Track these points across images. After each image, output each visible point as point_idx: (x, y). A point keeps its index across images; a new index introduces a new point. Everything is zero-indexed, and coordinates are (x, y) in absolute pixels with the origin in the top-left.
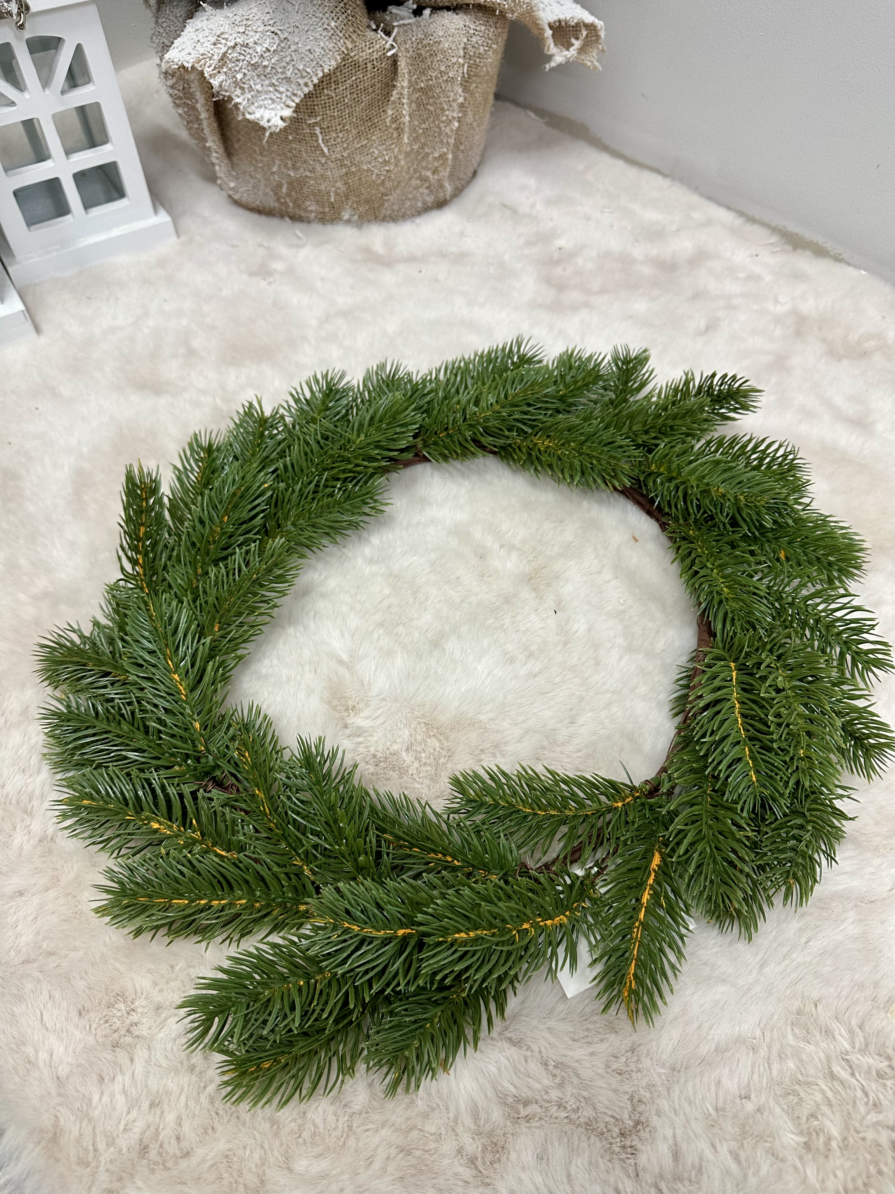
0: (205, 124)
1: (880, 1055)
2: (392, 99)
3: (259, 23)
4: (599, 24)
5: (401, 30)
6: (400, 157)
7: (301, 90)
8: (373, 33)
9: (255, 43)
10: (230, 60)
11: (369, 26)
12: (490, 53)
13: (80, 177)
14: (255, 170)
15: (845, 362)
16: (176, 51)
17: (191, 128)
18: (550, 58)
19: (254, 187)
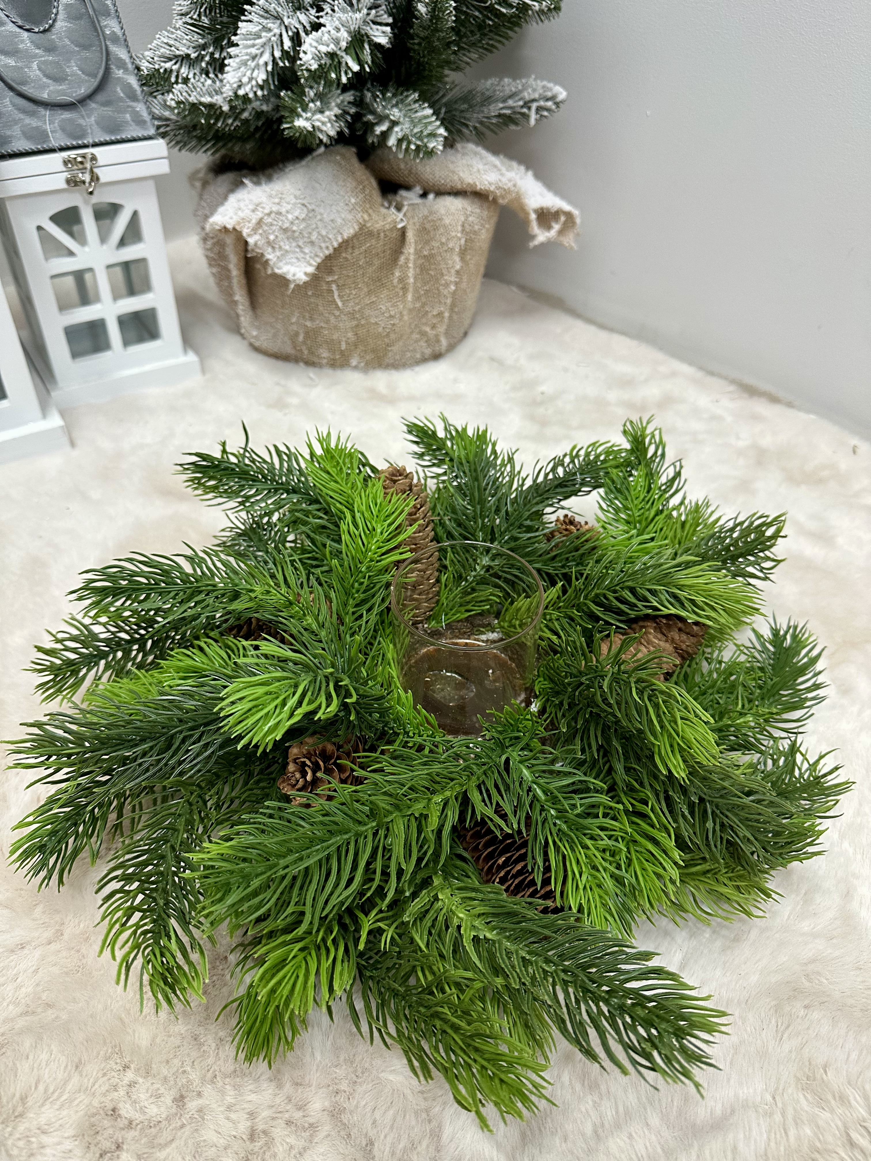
2: (400, 263)
4: (576, 212)
5: (410, 207)
6: (405, 313)
7: (323, 252)
8: (386, 210)
10: (266, 224)
11: (383, 205)
12: (483, 231)
13: (122, 319)
14: (276, 322)
16: (220, 216)
17: (221, 287)
18: (533, 237)
19: (273, 336)
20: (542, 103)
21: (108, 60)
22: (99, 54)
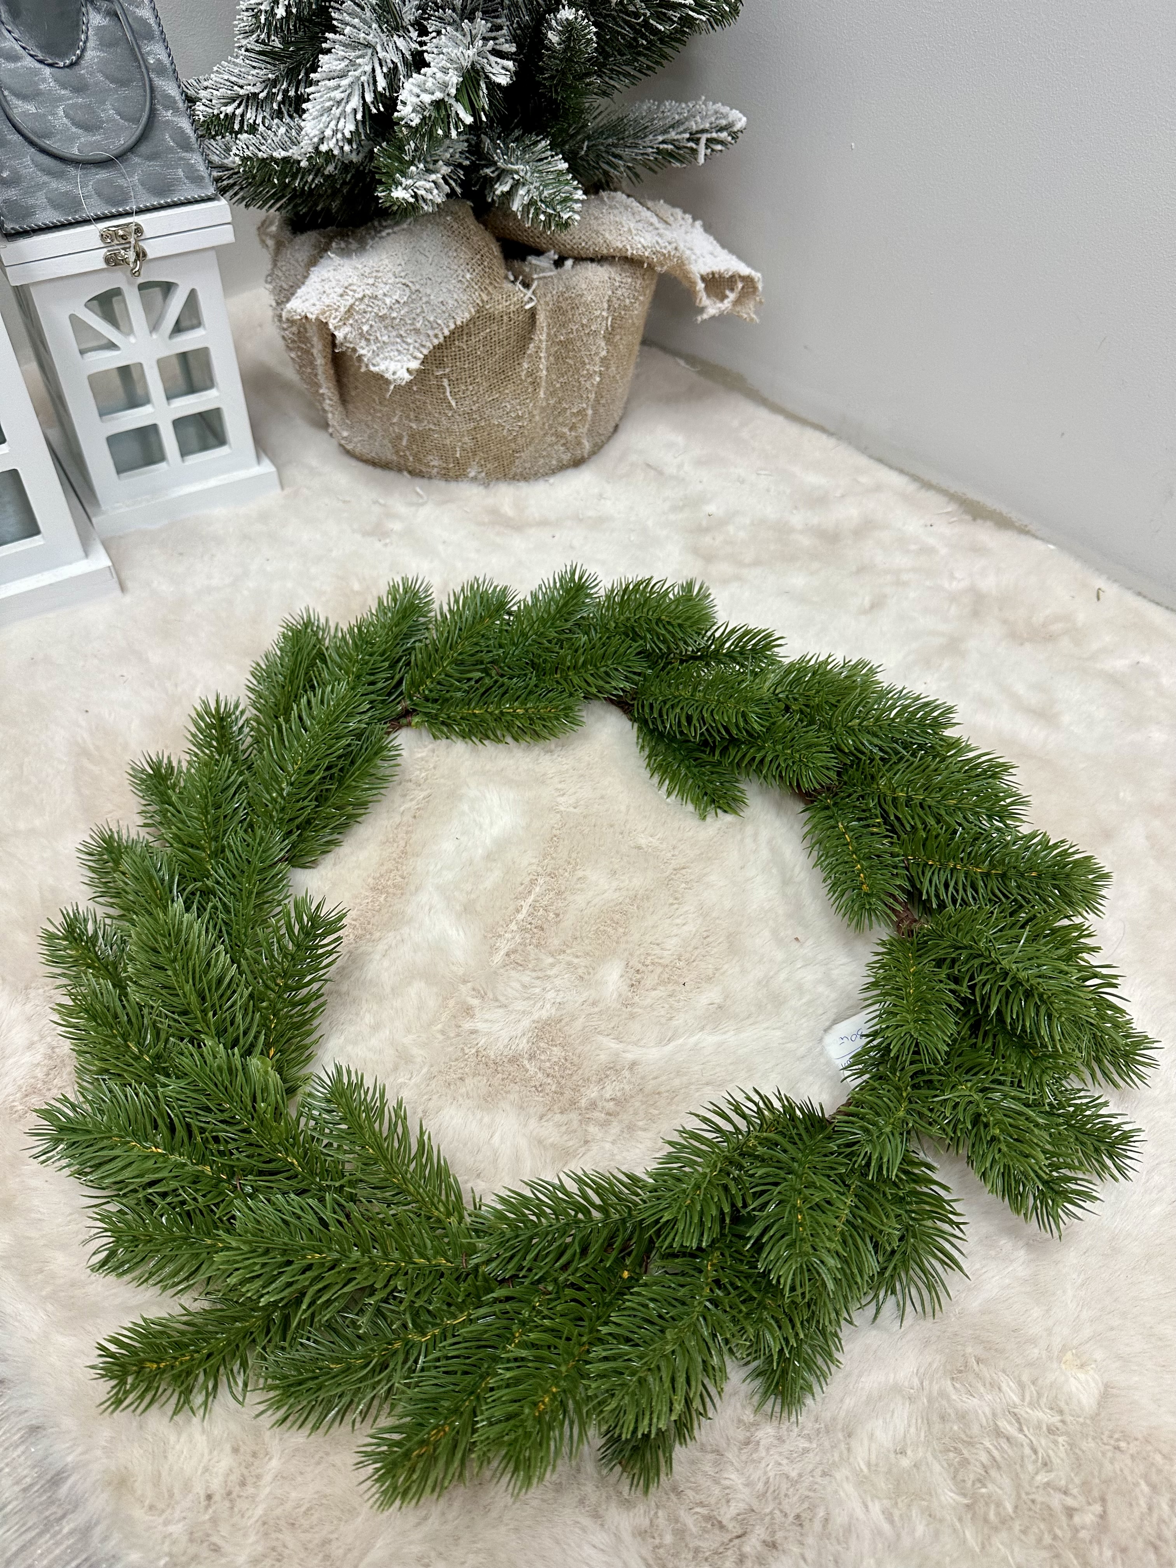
0: (320, 370)
1: (1052, 1409)
2: (529, 352)
3: (390, 275)
4: (756, 275)
5: (541, 282)
6: (535, 412)
7: (431, 341)
8: (510, 285)
9: (385, 295)
10: (357, 312)
11: (506, 277)
12: (637, 305)
13: (178, 424)
14: (373, 420)
15: (1028, 647)
16: (299, 301)
17: (303, 373)
18: (702, 310)
19: (370, 437)
20: (714, 135)
21: (152, 98)
22: (141, 92)
